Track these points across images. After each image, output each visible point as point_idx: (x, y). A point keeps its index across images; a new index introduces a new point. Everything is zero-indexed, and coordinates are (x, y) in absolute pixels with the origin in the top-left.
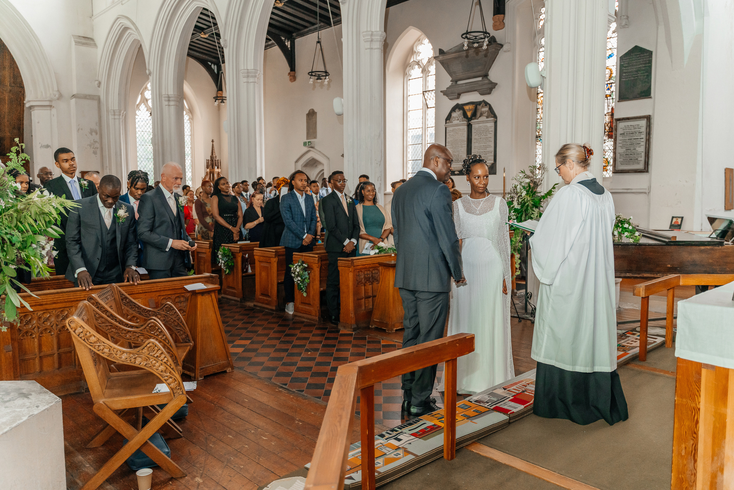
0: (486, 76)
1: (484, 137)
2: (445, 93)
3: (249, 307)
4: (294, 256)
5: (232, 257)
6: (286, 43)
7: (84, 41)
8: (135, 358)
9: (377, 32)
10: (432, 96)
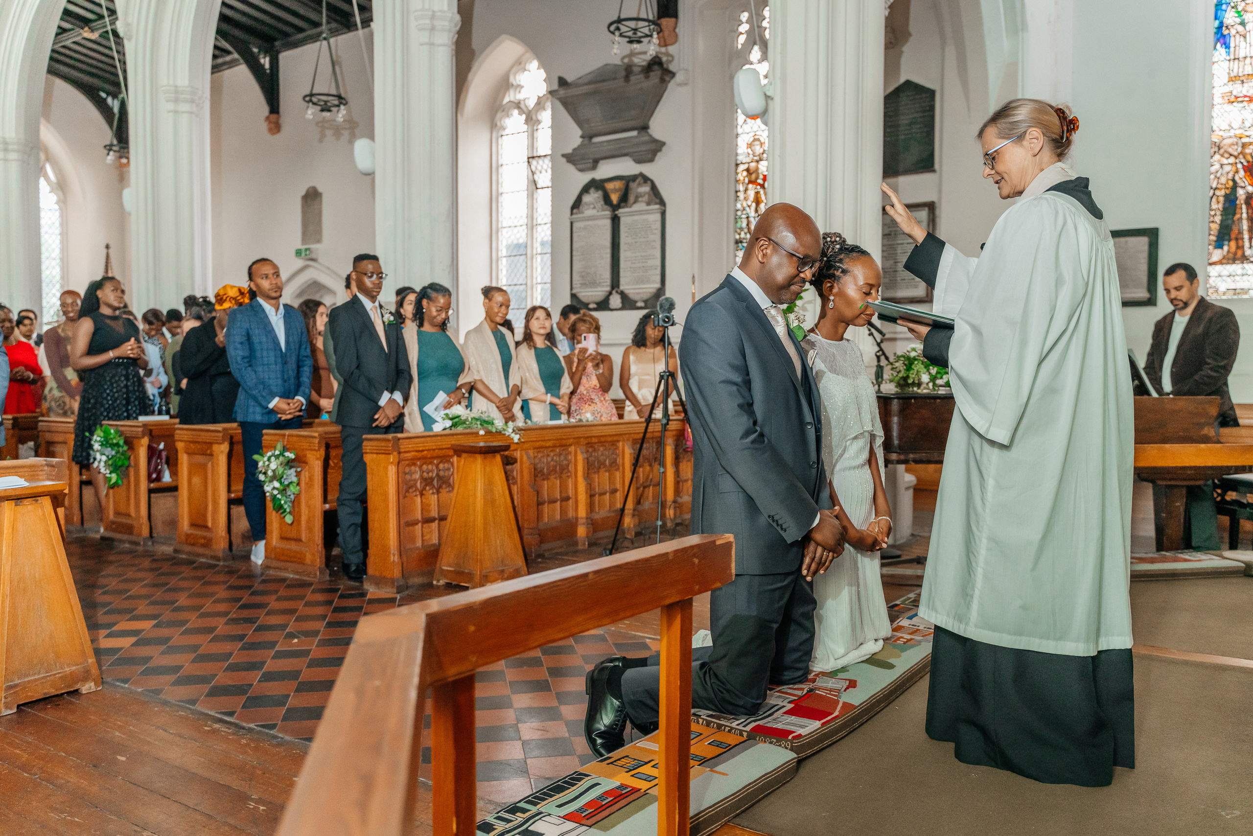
0: (645, 128)
1: (642, 240)
2: (570, 158)
3: (163, 554)
4: (265, 437)
5: (126, 447)
6: (262, 61)
9: (443, 12)
10: (545, 167)
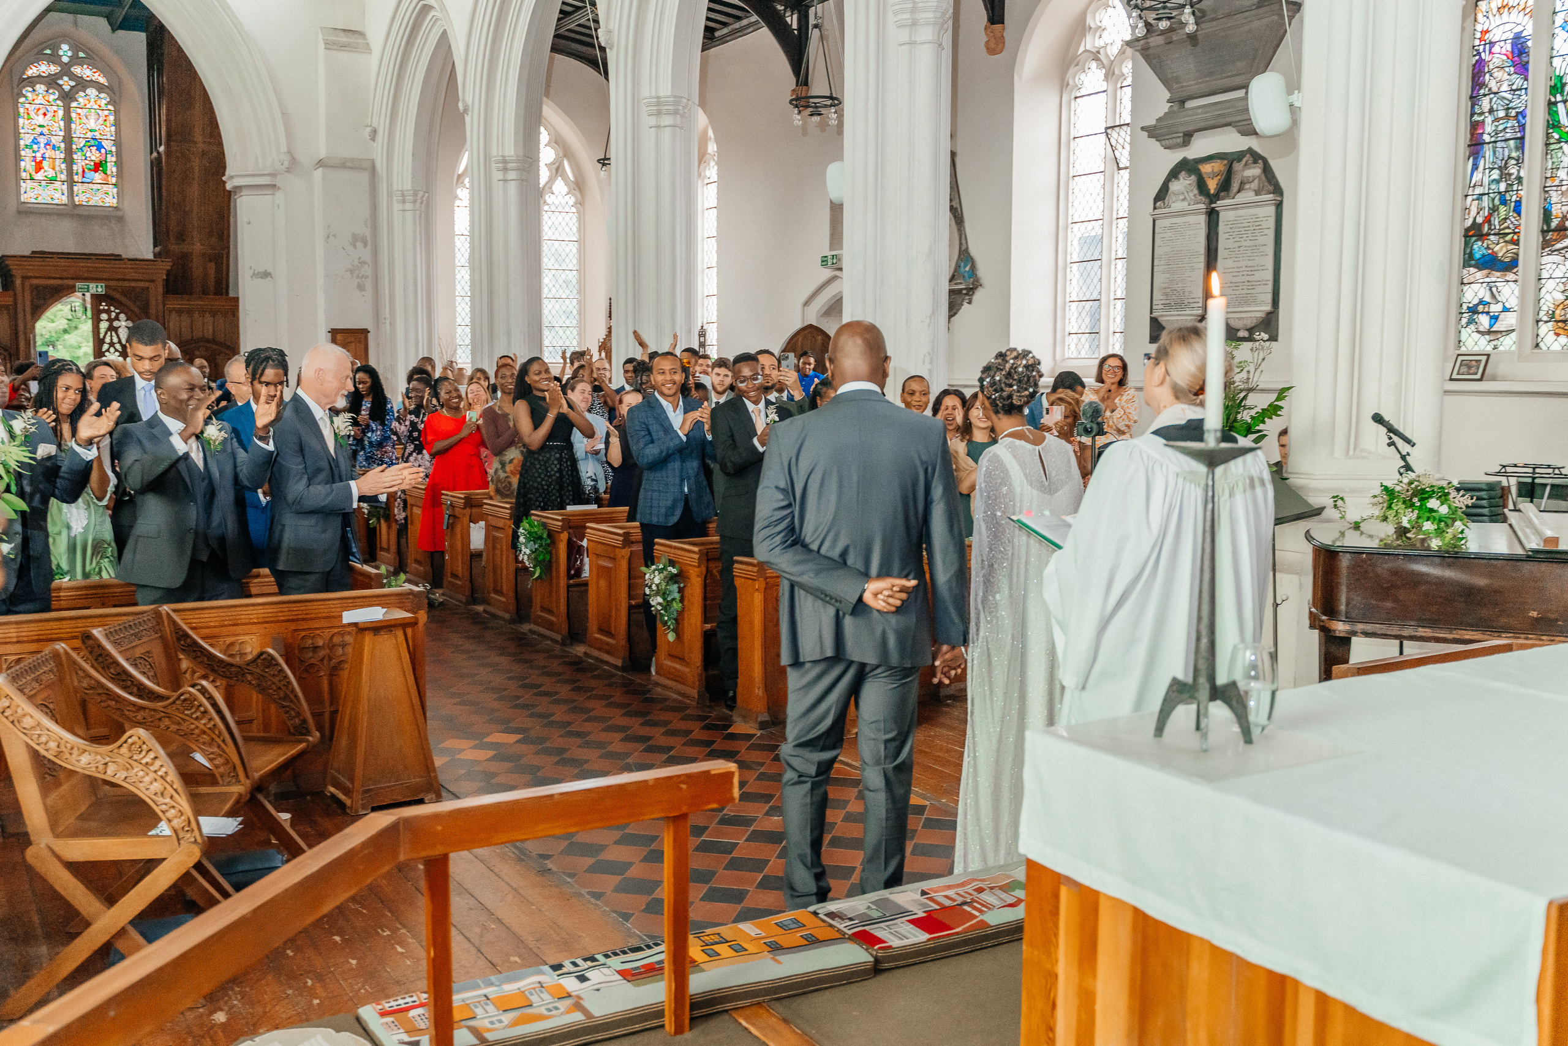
1: (1248, 243)
2: (1152, 132)
3: (577, 657)
4: (656, 547)
5: (549, 541)
7: (343, 39)
8: (106, 764)
10: (1125, 140)
